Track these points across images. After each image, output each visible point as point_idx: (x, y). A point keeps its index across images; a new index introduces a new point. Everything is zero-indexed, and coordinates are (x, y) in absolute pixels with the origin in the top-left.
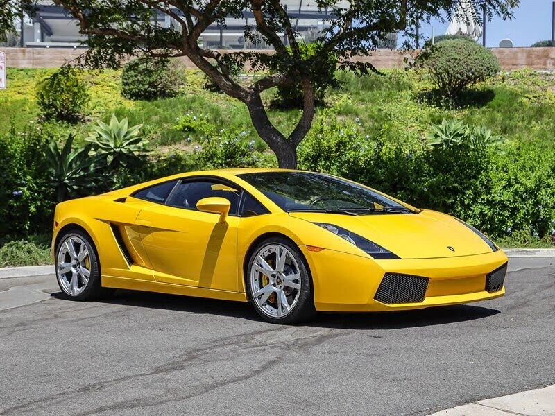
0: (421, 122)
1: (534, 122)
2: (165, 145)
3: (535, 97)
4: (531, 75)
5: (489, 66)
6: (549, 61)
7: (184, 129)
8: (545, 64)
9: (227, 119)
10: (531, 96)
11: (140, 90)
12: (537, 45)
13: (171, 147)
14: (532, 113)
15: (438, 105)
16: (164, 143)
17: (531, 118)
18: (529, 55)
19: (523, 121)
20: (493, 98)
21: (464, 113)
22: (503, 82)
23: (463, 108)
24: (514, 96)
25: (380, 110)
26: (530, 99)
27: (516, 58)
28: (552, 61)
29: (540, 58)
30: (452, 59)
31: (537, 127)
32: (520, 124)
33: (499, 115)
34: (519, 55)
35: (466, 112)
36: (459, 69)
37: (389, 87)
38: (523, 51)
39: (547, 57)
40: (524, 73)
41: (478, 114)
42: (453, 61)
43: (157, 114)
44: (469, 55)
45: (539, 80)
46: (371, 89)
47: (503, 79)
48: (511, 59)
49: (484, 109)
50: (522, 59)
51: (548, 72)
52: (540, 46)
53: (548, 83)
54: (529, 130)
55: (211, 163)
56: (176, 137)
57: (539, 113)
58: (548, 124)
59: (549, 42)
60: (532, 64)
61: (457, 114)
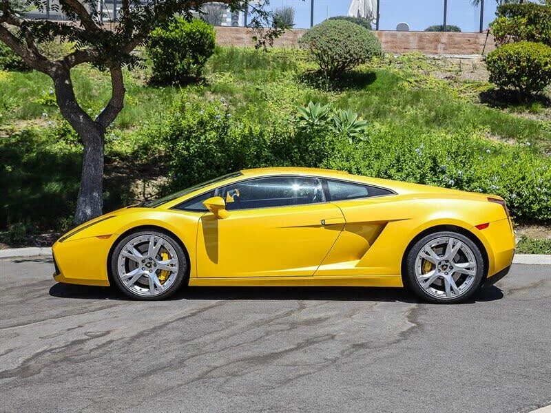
0: (297, 103)
1: (409, 107)
2: (25, 119)
3: (416, 81)
4: (419, 58)
5: (368, 48)
6: (440, 46)
7: (47, 103)
8: (436, 49)
9: (97, 94)
10: (412, 80)
11: (14, 61)
12: (430, 30)
13: (29, 122)
14: (409, 98)
15: (318, 87)
16: (23, 118)
17: (407, 103)
18: (421, 40)
19: (399, 105)
20: (374, 81)
21: (341, 95)
22: (389, 65)
23: (342, 90)
24: (395, 79)
25: (258, 89)
26: (411, 83)
27: (408, 42)
28: (443, 46)
29: (431, 42)
30: (332, 40)
31: (411, 111)
32: (395, 108)
33: (377, 98)
34: (411, 38)
35: (344, 94)
36: (338, 50)
37: (275, 66)
38: (414, 35)
39: (438, 41)
40: (411, 57)
41: (355, 97)
42: (332, 42)
43: (26, 85)
44: (349, 36)
45: (424, 65)
46: (255, 68)
47: (390, 62)
48: (403, 42)
49: (363, 91)
50: (414, 43)
51: (436, 57)
52: (432, 31)
53: (434, 68)
54: (401, 115)
55: (64, 140)
56: (37, 112)
57: (416, 97)
58: (422, 109)
59: (441, 26)
60: (423, 48)
61: (334, 97)
